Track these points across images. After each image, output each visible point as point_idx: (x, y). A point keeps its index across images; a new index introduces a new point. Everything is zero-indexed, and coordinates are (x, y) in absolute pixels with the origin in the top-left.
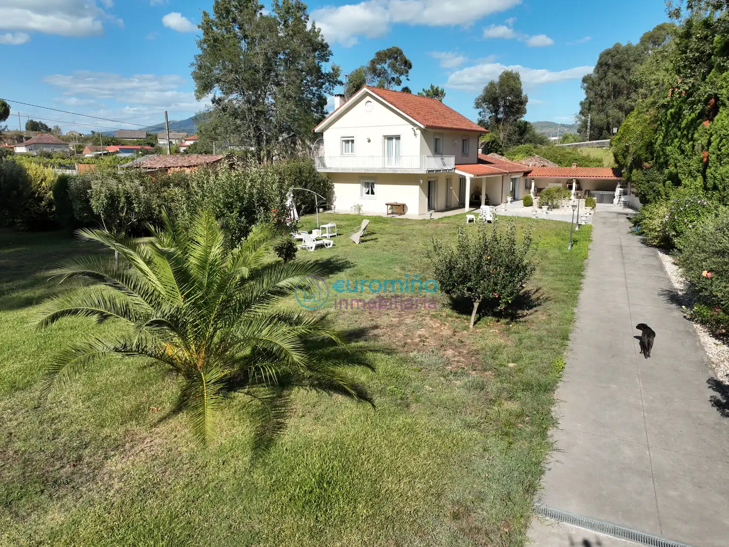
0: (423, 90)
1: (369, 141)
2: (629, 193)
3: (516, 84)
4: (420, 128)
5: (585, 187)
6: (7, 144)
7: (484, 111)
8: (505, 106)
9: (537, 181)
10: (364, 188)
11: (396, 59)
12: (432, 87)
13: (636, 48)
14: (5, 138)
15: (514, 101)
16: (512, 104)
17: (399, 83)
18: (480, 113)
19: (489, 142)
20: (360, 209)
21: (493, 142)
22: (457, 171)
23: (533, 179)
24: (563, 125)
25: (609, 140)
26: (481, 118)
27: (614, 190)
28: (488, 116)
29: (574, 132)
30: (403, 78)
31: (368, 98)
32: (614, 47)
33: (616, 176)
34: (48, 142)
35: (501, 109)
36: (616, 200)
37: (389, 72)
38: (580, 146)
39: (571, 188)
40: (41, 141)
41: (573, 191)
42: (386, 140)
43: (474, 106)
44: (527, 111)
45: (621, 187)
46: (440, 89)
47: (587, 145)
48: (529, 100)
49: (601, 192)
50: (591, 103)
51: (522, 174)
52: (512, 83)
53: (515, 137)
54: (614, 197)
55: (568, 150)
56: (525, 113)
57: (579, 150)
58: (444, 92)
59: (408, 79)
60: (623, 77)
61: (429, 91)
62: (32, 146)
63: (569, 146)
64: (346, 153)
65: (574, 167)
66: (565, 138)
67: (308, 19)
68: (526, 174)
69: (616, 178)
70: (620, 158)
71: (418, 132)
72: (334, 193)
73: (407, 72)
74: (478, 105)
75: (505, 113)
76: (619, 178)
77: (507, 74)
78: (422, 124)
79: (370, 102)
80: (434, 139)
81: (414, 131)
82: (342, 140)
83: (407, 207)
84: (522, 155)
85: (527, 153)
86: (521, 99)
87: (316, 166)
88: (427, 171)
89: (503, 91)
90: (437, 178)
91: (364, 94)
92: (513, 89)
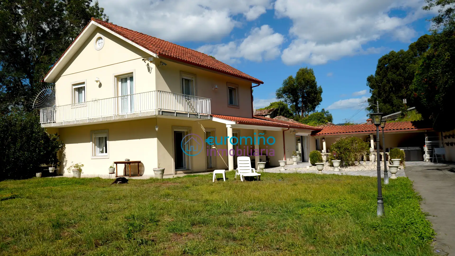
1: (100, 85)
3: (311, 77)
4: (154, 61)
8: (303, 97)
9: (328, 139)
10: (98, 147)
13: (408, 52)
15: (311, 91)
16: (309, 93)
20: (80, 171)
22: (215, 119)
23: (324, 138)
25: (400, 112)
31: (98, 35)
32: (390, 53)
35: (300, 99)
42: (120, 83)
48: (323, 90)
51: (310, 133)
52: (308, 77)
54: (424, 153)
56: (321, 100)
64: (79, 104)
65: (369, 123)
68: (315, 133)
71: (153, 66)
72: (65, 155)
74: (279, 96)
75: (303, 102)
77: (303, 70)
78: (153, 52)
79: (100, 38)
80: (183, 79)
81: (148, 65)
82: (74, 89)
83: (144, 167)
84: (314, 122)
85: (319, 120)
86: (317, 90)
87: (41, 121)
88: (160, 111)
89: (300, 83)
90: (190, 128)
91: (92, 30)
92: (308, 82)
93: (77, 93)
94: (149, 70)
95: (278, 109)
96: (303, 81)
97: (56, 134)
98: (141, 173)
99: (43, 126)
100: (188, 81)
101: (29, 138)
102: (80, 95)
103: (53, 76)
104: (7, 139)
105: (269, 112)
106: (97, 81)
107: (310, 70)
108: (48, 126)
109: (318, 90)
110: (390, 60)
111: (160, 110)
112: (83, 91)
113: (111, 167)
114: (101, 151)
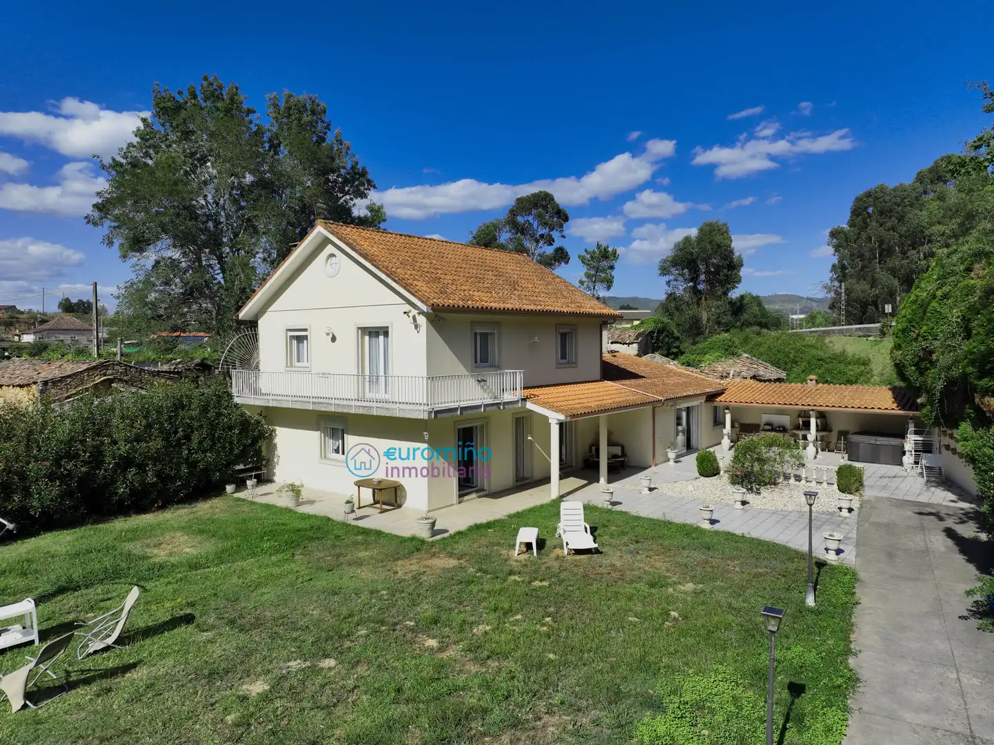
0: (586, 251)
1: (334, 339)
2: (936, 445)
3: (724, 239)
4: (423, 312)
5: (838, 426)
6: (17, 331)
7: (676, 280)
8: (707, 272)
9: (736, 412)
10: (330, 442)
11: (545, 207)
12: (599, 246)
14: (18, 322)
15: (721, 264)
16: (718, 270)
17: (550, 241)
18: (668, 283)
19: (653, 332)
21: (660, 331)
22: (530, 405)
23: (728, 408)
24: (811, 299)
25: (878, 325)
26: (670, 290)
27: (903, 436)
28: (681, 288)
29: (825, 308)
30: (555, 234)
31: (330, 249)
33: (903, 408)
34: (69, 327)
35: (703, 277)
36: (908, 459)
37: (535, 226)
38: (827, 333)
39: (807, 425)
40: (59, 327)
41: (812, 433)
42: (367, 338)
43: (659, 272)
44: (743, 280)
45: (916, 433)
46: (610, 249)
47: (841, 332)
49: (872, 440)
50: (843, 268)
51: (703, 399)
52: (718, 239)
53: (726, 319)
54: (904, 453)
55: (811, 340)
56: (739, 281)
57: (827, 340)
58: (618, 253)
59: (563, 237)
60: (893, 229)
61: (594, 252)
62: (43, 333)
63: (811, 332)
64: (298, 364)
65: (811, 384)
66: (811, 320)
67: (329, 130)
68: (711, 397)
69: (901, 412)
70: (911, 371)
71: (422, 320)
73: (561, 226)
74: (664, 271)
75: (707, 281)
76: (911, 413)
77: (711, 224)
78: (423, 302)
79: (332, 255)
80: (476, 334)
81: (414, 318)
82: (290, 336)
83: (405, 491)
84: (717, 354)
85: (727, 350)
86: (733, 262)
87: (234, 391)
88: (432, 412)
89: (704, 250)
90: (486, 419)
91: (319, 240)
92: (719, 247)
93: (295, 342)
94: (416, 327)
95: (654, 332)
96: (709, 246)
97: (260, 412)
98: (401, 500)
99: (237, 400)
100: (485, 336)
101: (213, 427)
102: (301, 345)
103: (255, 310)
104: (176, 432)
105: (637, 338)
106: (328, 334)
107: (724, 225)
108: (247, 403)
109: (735, 260)
110: (877, 198)
111: (431, 410)
112: (305, 342)
113: (348, 502)
114: (335, 450)
